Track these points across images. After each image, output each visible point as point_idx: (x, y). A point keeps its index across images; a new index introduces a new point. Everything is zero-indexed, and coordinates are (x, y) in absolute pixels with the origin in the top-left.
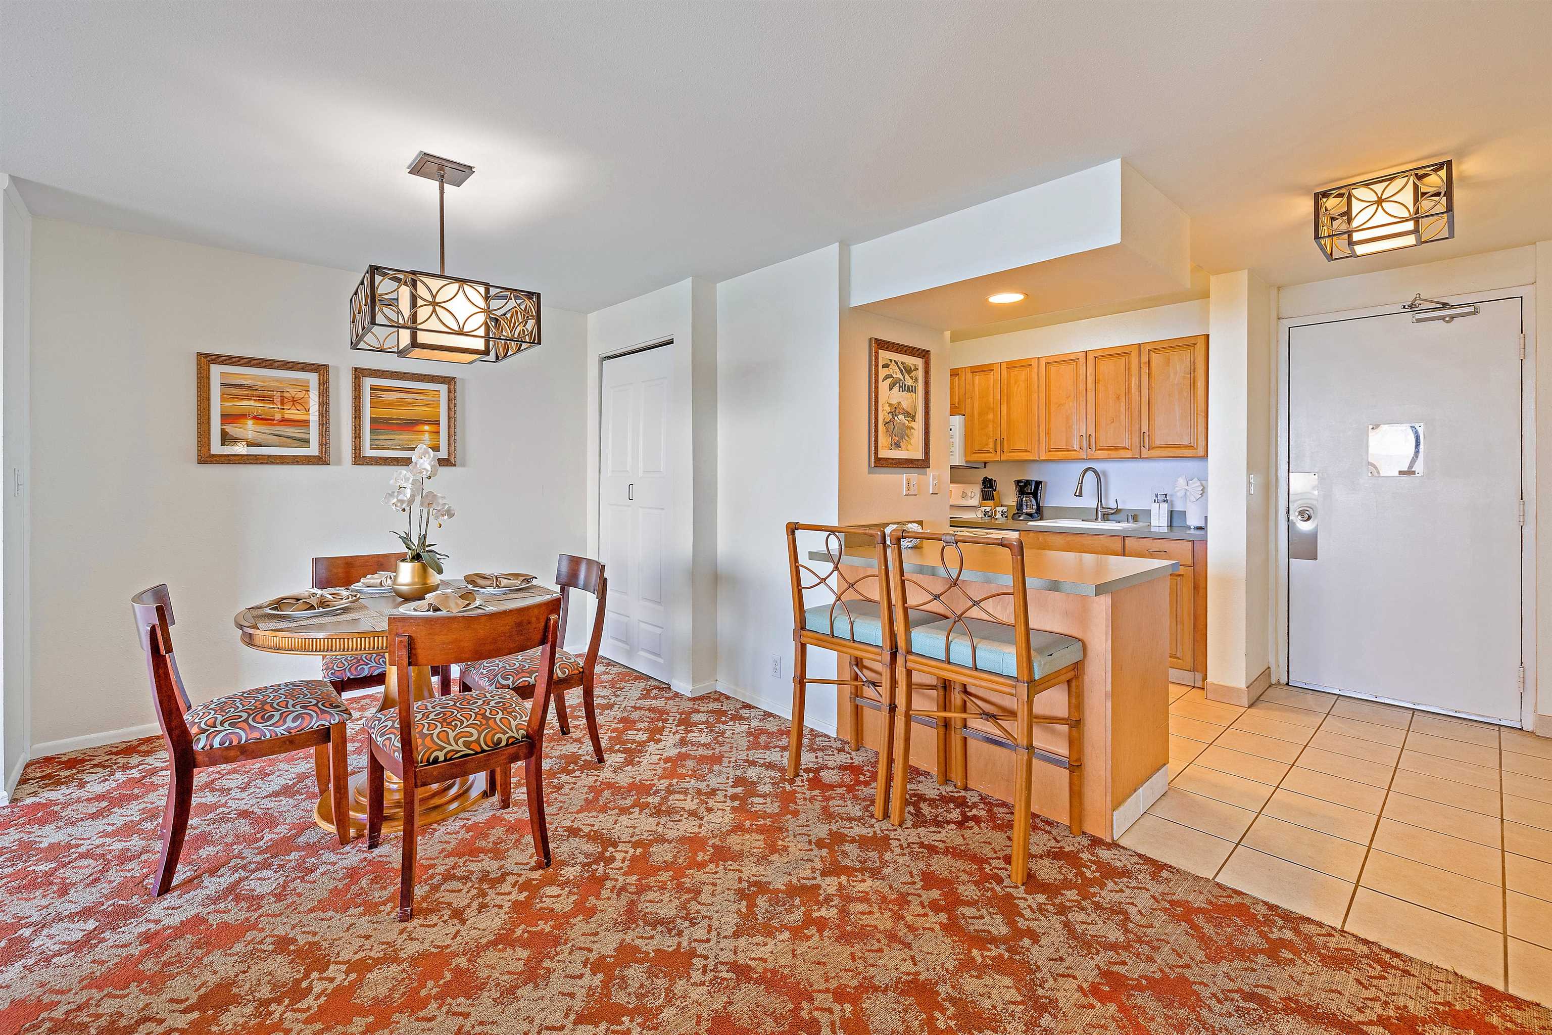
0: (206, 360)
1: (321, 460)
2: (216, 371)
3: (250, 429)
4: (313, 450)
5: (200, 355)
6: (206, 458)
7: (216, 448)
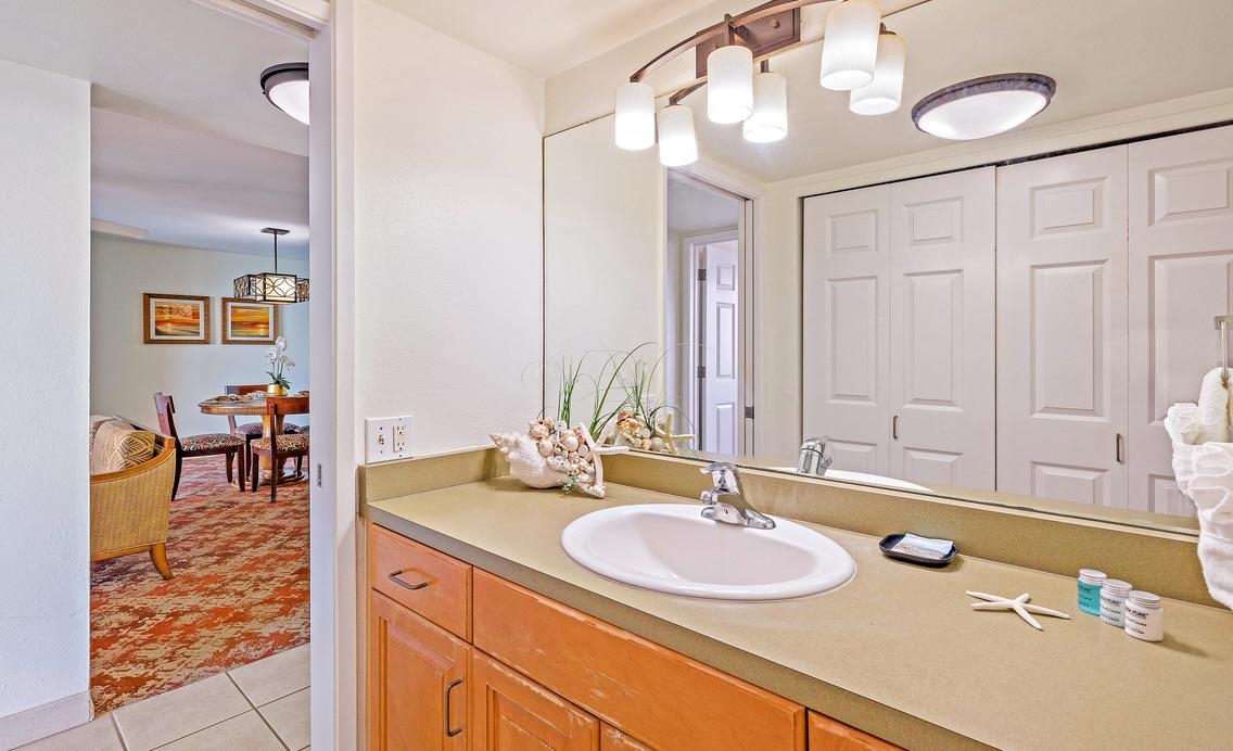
0: (148, 297)
1: (205, 342)
2: (153, 301)
3: (169, 328)
4: (202, 337)
5: (145, 294)
6: (148, 341)
7: (153, 336)
